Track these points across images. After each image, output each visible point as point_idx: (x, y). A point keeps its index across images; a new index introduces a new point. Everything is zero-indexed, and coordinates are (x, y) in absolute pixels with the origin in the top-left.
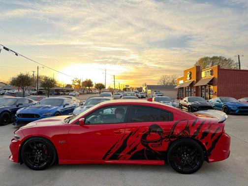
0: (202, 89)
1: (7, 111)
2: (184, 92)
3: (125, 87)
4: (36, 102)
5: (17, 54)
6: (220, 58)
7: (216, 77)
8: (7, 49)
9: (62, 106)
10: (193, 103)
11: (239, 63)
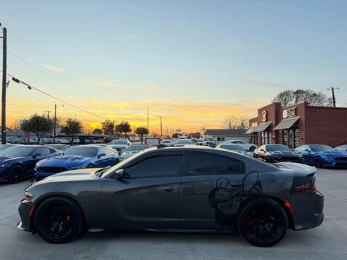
0: (284, 134)
1: (20, 164)
2: (259, 138)
3: (175, 132)
4: (61, 152)
5: (30, 88)
6: (306, 93)
7: (303, 118)
8: (17, 81)
9: (96, 158)
10: (273, 153)
11: (334, 98)
